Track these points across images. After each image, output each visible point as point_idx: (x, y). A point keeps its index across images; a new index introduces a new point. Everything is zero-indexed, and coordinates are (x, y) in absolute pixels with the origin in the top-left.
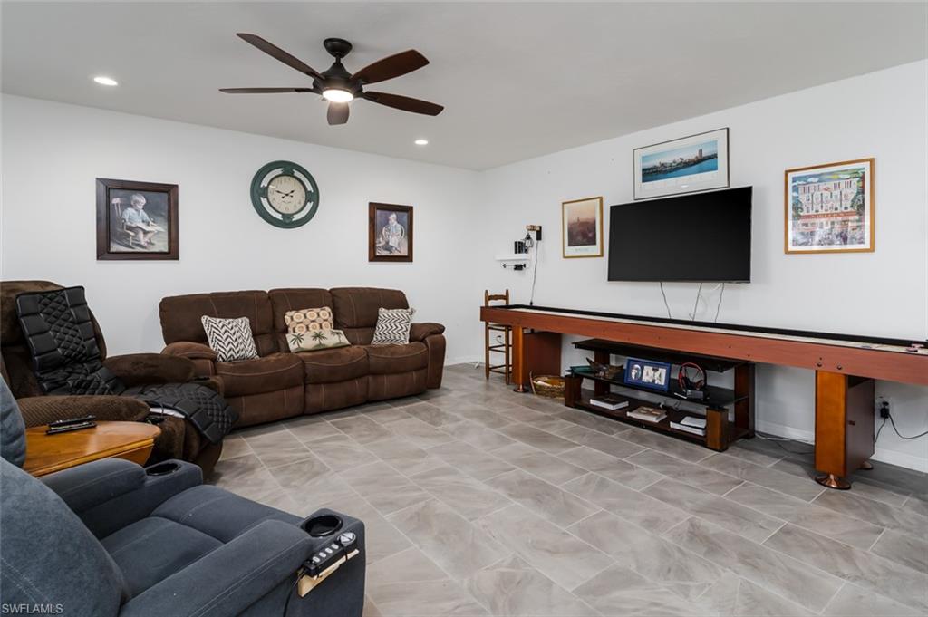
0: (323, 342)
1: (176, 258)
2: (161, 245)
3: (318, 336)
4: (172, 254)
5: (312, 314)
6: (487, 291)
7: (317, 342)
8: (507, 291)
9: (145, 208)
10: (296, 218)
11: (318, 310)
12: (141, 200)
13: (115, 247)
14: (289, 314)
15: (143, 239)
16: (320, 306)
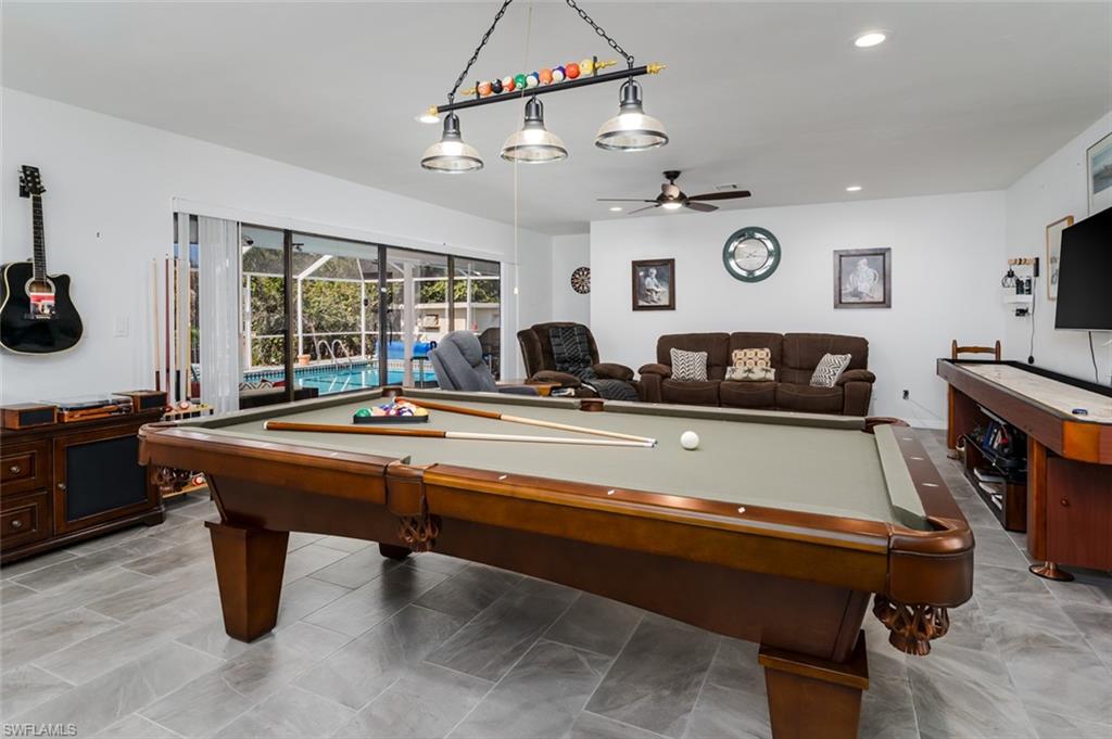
0: (751, 375)
1: (674, 309)
2: (665, 301)
3: (749, 371)
4: (671, 307)
5: (750, 353)
6: (955, 342)
7: (745, 375)
8: (998, 343)
9: (656, 277)
10: (758, 273)
11: (757, 350)
12: (654, 271)
13: (641, 303)
14: (736, 351)
15: (655, 297)
16: (761, 347)
